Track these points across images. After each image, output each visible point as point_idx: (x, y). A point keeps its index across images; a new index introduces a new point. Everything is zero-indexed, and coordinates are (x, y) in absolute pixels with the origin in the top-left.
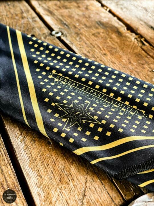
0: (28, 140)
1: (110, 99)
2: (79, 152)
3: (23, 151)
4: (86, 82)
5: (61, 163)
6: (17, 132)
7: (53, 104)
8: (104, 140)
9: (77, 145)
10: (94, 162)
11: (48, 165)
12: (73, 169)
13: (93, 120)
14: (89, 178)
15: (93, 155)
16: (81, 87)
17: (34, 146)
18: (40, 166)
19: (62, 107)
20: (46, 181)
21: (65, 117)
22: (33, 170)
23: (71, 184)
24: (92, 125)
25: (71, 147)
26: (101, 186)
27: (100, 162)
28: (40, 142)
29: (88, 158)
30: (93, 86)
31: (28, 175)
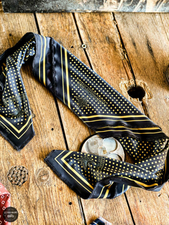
0: (65, 109)
1: (96, 96)
2: (81, 118)
3: (63, 114)
4: (89, 86)
5: (74, 120)
6: (61, 105)
7: (75, 97)
8: (89, 115)
9: (80, 115)
10: (84, 122)
11: (70, 120)
12: (78, 123)
13: (87, 106)
14: (82, 126)
15: (84, 120)
16: (87, 88)
17: (67, 112)
18: (67, 120)
19: (78, 98)
20: (69, 126)
21: (78, 103)
22: (65, 121)
23: (76, 128)
24: (86, 108)
25: (78, 115)
26: (85, 130)
27: (86, 122)
28: (69, 111)
29: (83, 120)
30: (91, 88)
31: (64, 123)
